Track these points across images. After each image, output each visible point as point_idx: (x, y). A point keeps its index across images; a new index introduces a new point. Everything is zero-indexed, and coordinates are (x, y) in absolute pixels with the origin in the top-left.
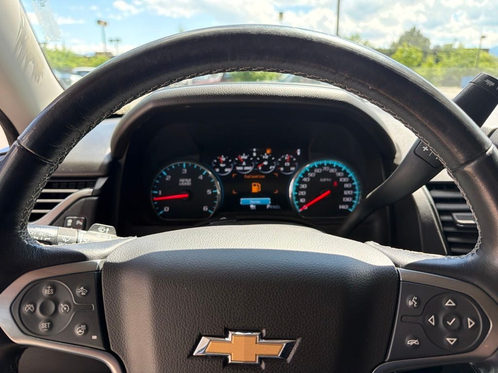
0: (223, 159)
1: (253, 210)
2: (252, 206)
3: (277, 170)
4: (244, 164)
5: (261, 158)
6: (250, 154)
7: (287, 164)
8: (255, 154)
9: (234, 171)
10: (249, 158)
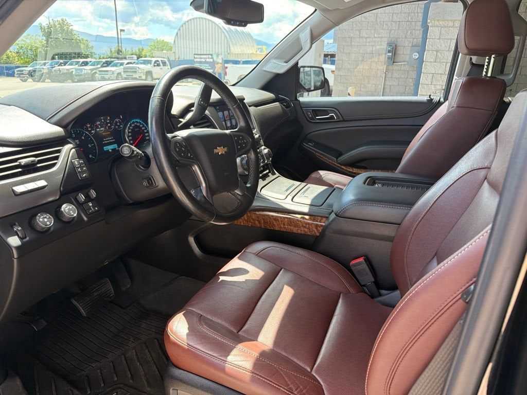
0: (89, 126)
1: (111, 153)
2: (110, 150)
3: (115, 128)
4: (100, 127)
5: (106, 122)
6: (100, 120)
7: (118, 124)
8: (103, 121)
9: (96, 132)
10: (101, 123)
